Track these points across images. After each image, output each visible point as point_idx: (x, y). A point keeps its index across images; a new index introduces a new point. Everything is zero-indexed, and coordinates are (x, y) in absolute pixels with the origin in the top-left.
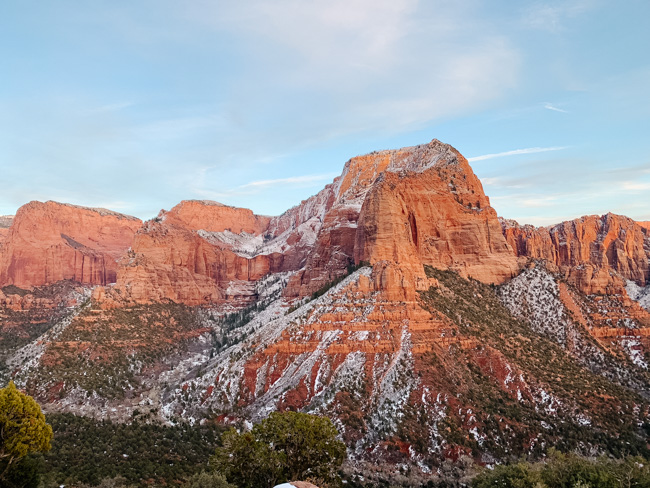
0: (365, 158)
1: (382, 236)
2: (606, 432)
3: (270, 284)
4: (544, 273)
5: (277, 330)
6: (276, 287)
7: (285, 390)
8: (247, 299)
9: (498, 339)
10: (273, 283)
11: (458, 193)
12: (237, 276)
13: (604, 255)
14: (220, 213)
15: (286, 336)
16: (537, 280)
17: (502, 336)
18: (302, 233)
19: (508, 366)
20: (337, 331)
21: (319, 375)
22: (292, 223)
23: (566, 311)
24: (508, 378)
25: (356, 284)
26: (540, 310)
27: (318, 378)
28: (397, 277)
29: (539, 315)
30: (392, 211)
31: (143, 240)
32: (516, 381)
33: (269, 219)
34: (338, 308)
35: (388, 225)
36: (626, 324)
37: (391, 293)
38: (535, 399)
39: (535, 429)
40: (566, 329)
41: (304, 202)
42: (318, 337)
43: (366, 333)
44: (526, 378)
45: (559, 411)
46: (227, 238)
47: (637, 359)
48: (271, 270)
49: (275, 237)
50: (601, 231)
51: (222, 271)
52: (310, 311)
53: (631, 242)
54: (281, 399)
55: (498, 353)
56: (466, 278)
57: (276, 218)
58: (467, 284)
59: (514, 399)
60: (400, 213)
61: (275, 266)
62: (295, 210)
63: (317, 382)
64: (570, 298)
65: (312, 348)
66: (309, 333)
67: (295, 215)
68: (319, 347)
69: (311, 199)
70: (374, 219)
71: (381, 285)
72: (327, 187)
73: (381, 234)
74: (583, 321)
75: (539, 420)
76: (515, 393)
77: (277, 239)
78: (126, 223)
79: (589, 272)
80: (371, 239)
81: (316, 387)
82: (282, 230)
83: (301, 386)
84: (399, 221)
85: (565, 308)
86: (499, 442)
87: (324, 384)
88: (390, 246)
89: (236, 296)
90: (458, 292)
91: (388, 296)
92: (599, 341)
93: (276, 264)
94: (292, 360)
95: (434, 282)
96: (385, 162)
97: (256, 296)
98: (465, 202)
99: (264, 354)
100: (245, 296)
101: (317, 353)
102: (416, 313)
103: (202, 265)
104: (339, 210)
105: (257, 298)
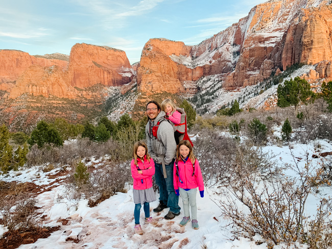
0: (265, 4)
1: (316, 46)
3: (205, 82)
6: (210, 83)
8: (194, 90)
10: (207, 81)
12: (186, 79)
14: (169, 44)
15: (267, 105)
18: (222, 53)
25: (307, 75)
31: (146, 60)
33: (191, 47)
35: (321, 40)
41: (215, 35)
46: (174, 59)
48: (204, 75)
51: (180, 76)
57: (195, 46)
60: (325, 32)
61: (206, 72)
62: (209, 40)
67: (210, 45)
70: (310, 36)
71: (325, 75)
72: (233, 25)
73: (316, 45)
78: (118, 53)
80: (308, 49)
82: (201, 53)
84: (325, 37)
89: (190, 89)
93: (207, 71)
96: (278, 6)
100: (193, 89)
103: (172, 73)
104: (253, 37)
105: (199, 89)
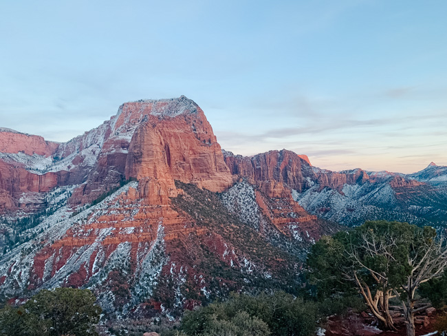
0: (134, 104)
1: (146, 159)
2: (279, 281)
3: (58, 194)
4: (248, 185)
5: (63, 229)
6: (62, 196)
7: (69, 274)
8: (37, 206)
9: (219, 227)
10: (60, 193)
11: (197, 133)
12: (29, 189)
13: (281, 174)
14: (15, 138)
15: (70, 233)
16: (244, 189)
17: (222, 226)
18: (85, 156)
19: (226, 245)
20: (111, 228)
21: (96, 260)
22: (77, 148)
23: (259, 208)
24: (225, 253)
25: (126, 194)
26: (245, 208)
27: (95, 263)
28: (156, 188)
29: (244, 211)
30: (154, 143)
32: (230, 254)
33: (58, 145)
34: (112, 212)
35: (151, 152)
36: (292, 215)
37: (151, 199)
38: (241, 265)
39: (240, 284)
40: (259, 219)
41: (87, 133)
42: (96, 233)
43: (133, 228)
44: (236, 252)
45: (254, 271)
46: (21, 159)
47: (297, 236)
48: (58, 184)
49: (62, 158)
50: (279, 160)
51: (15, 185)
52: (90, 215)
53: (295, 166)
54: (65, 281)
55: (220, 236)
56: (201, 188)
57: (63, 144)
58: (202, 192)
59: (228, 266)
60: (159, 144)
61: (62, 180)
62: (79, 139)
63: (94, 266)
64: (262, 200)
65: (91, 241)
66: (89, 230)
67: (79, 142)
68: (96, 240)
69: (93, 131)
70: (140, 147)
71: (144, 194)
72: (105, 122)
74: (269, 215)
75: (243, 277)
76: (229, 262)
77: (64, 160)
79: (272, 184)
80: (138, 162)
81: (93, 269)
82: (68, 154)
83: (81, 271)
84: (158, 150)
85: (259, 206)
86: (219, 295)
87: (100, 267)
88: (151, 167)
89: (28, 204)
90: (196, 198)
91: (149, 202)
92: (277, 226)
93: (63, 179)
94: (75, 251)
95: (181, 191)
96: (149, 108)
97: (46, 204)
98: (202, 139)
99: (51, 248)
100: (35, 204)
101: (94, 245)
102: (168, 213)
104: (115, 140)
105: (46, 205)
